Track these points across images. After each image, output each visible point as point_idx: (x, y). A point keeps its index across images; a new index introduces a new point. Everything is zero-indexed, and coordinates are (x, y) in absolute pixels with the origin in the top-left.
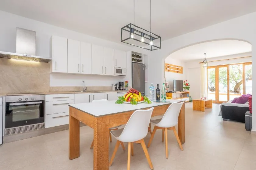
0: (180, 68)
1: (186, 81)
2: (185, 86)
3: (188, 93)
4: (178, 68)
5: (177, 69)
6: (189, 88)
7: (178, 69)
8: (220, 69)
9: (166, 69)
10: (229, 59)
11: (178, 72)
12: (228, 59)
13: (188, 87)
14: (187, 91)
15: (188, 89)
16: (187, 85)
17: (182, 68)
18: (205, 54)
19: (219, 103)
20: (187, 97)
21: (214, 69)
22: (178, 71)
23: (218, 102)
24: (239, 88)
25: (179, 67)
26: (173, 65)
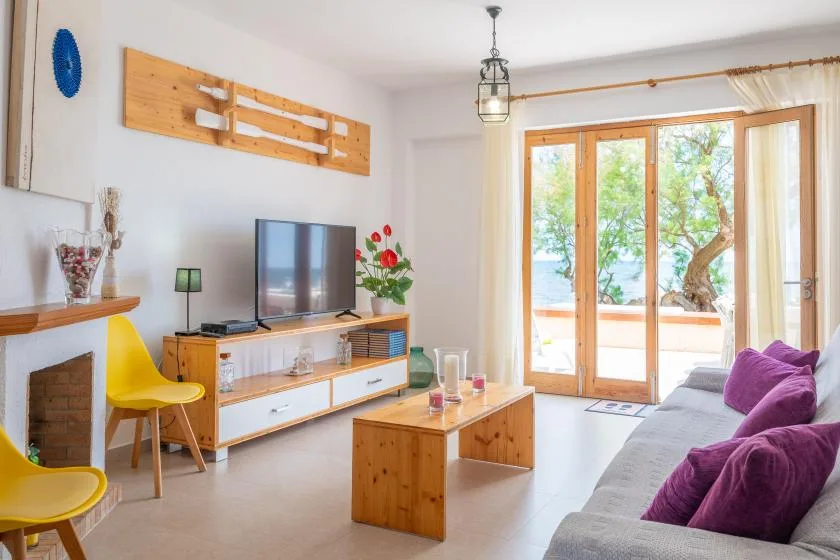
0: (340, 129)
1: (388, 230)
2: (379, 274)
3: (399, 326)
4: (321, 124)
5: (318, 132)
6: (406, 284)
7: (320, 136)
8: (604, 150)
9: (190, 116)
10: (654, 78)
11: (319, 159)
12: (652, 83)
13: (398, 276)
14: (389, 309)
15: (396, 291)
16: (389, 259)
17: (360, 131)
18: (494, 12)
19: (598, 391)
20: (385, 356)
21: (569, 151)
22: (322, 149)
23: (591, 391)
24: (704, 279)
25: (330, 118)
26: (255, 94)
